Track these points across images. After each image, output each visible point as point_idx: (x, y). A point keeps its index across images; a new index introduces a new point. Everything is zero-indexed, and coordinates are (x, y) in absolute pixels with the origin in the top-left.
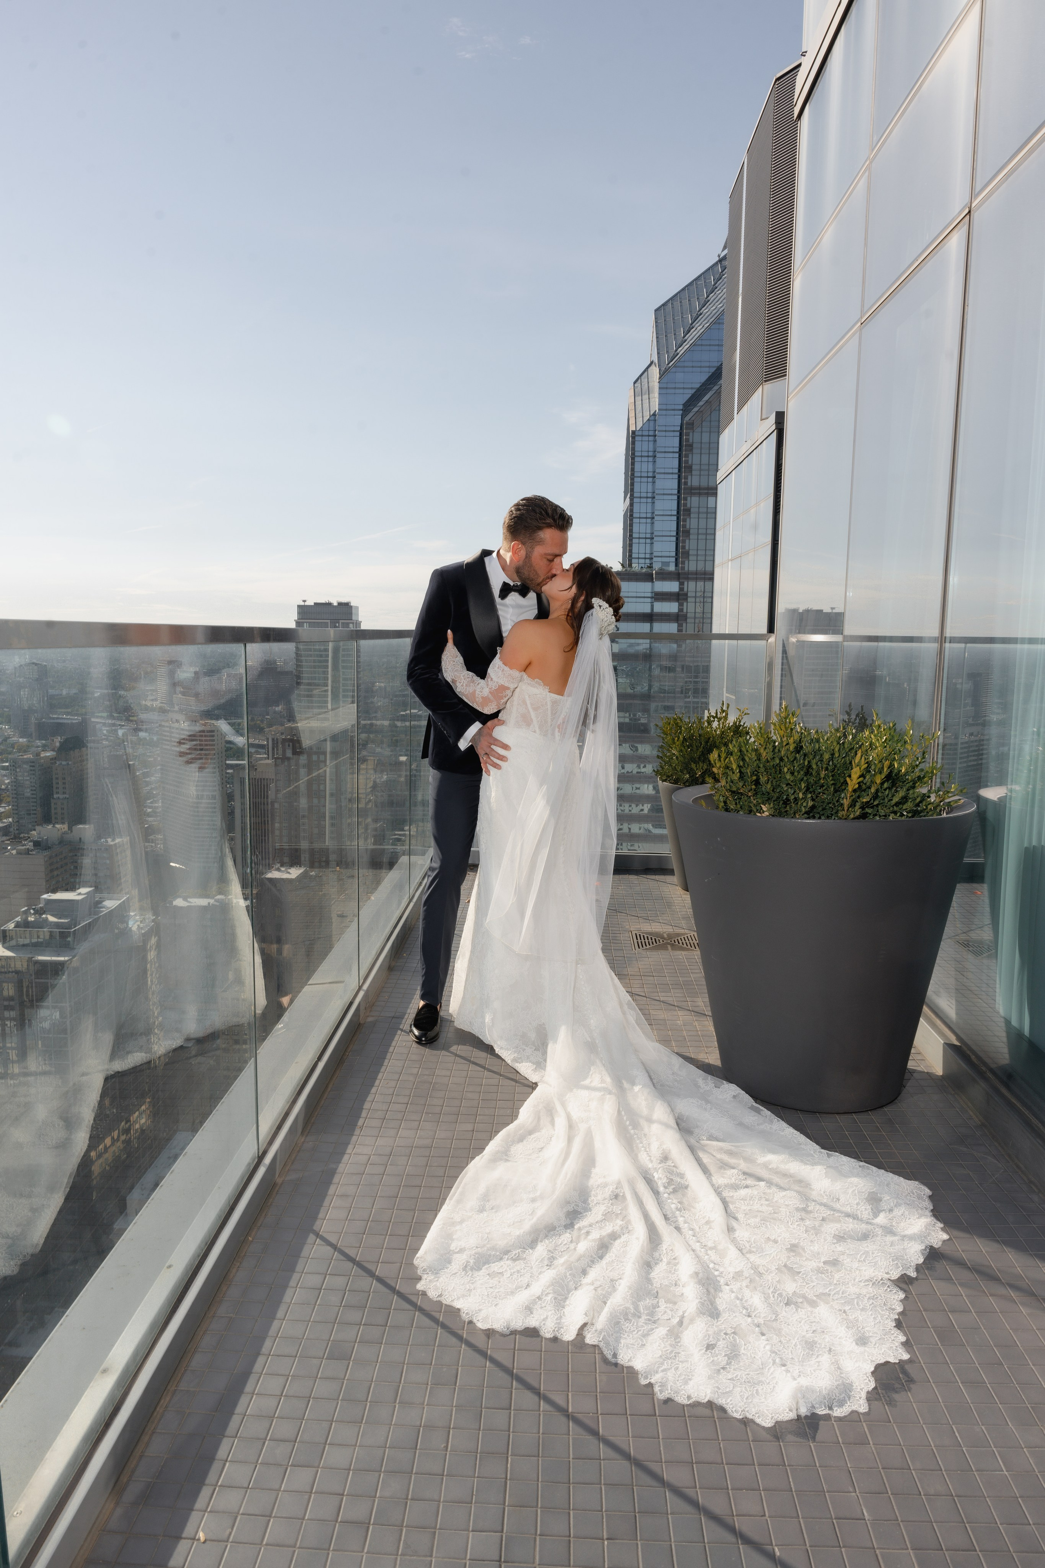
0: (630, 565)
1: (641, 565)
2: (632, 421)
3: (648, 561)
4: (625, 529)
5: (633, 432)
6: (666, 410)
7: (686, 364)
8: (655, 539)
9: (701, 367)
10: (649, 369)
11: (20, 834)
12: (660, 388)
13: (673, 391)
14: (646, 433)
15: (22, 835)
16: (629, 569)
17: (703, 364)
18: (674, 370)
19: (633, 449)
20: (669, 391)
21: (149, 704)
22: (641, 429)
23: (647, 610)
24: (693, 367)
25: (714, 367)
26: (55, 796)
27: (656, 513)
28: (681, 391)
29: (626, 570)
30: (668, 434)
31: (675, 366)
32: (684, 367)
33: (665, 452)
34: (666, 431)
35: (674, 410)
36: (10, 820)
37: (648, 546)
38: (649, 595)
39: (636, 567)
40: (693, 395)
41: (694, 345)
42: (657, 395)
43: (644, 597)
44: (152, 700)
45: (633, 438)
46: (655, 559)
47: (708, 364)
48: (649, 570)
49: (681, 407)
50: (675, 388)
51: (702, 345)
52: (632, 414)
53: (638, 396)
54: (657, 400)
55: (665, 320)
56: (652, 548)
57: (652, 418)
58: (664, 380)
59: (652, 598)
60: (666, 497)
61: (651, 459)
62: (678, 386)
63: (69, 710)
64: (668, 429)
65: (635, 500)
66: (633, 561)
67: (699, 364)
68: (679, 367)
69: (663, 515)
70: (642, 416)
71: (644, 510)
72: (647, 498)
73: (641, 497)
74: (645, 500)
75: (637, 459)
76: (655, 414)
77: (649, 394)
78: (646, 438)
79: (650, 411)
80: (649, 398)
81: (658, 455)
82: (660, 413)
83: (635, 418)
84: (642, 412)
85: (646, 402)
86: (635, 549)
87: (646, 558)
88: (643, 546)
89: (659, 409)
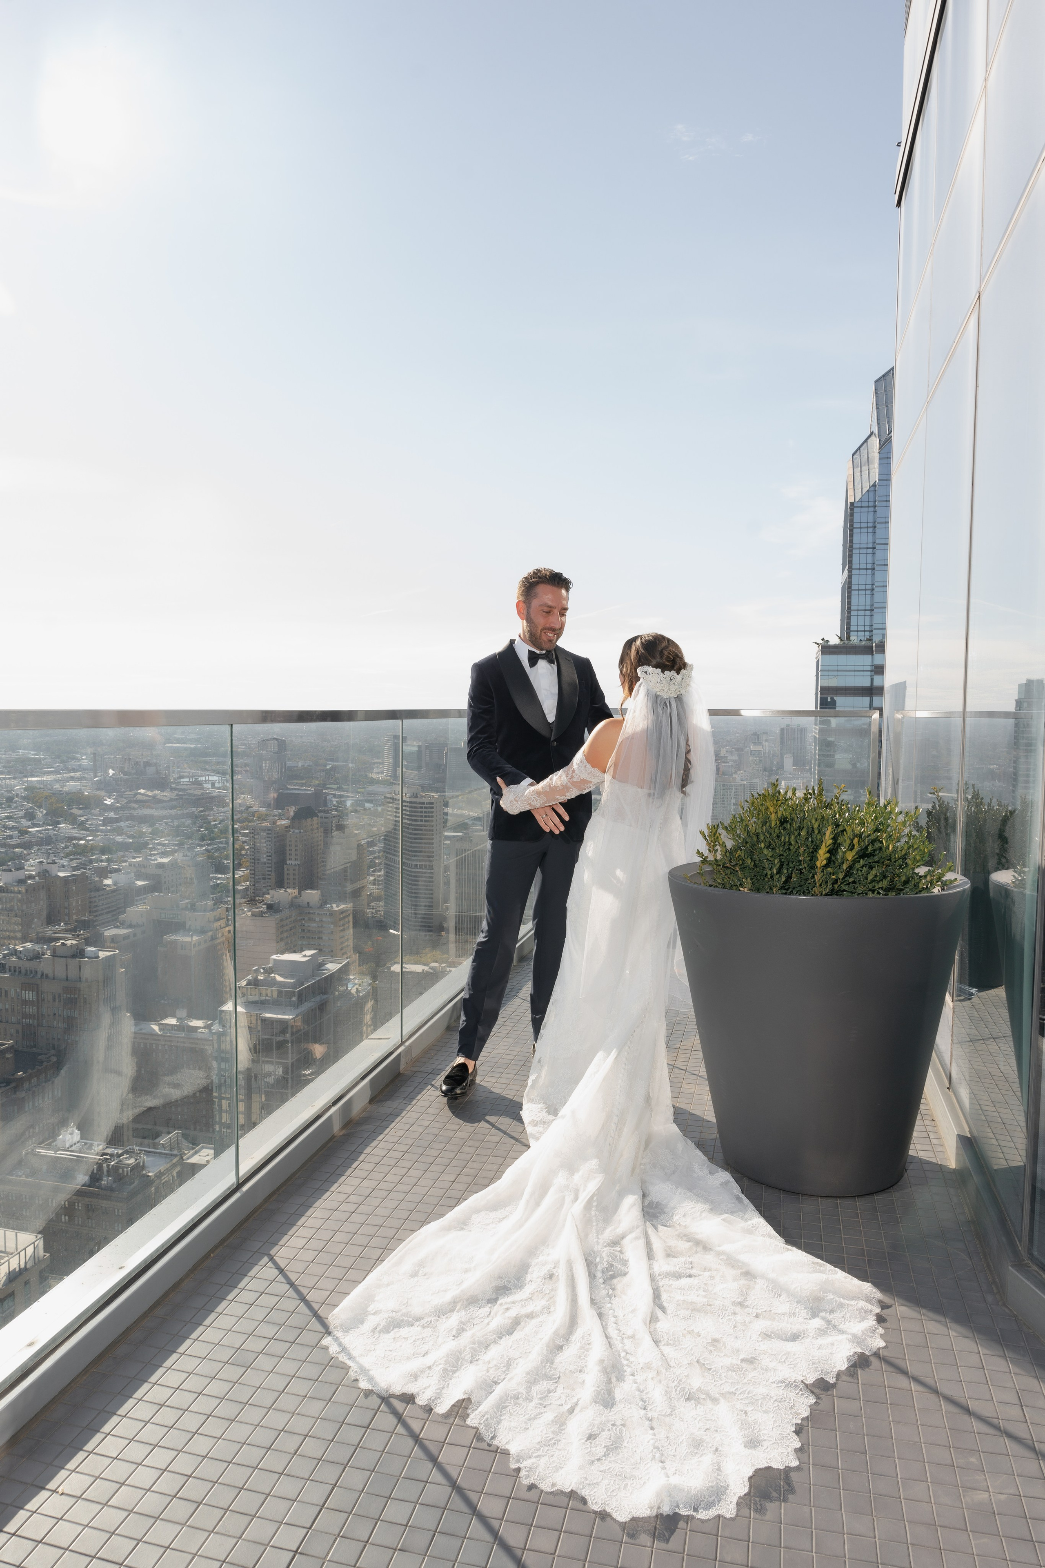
0: (848, 638)
1: (859, 638)
2: (851, 493)
3: (867, 634)
4: (843, 602)
5: (852, 504)
8: (875, 611)
10: (869, 440)
11: (255, 897)
12: (880, 459)
14: (867, 504)
15: (257, 898)
16: (847, 642)
19: (852, 521)
21: (375, 776)
22: (861, 501)
23: (866, 683)
26: (288, 862)
27: (876, 584)
29: (844, 643)
36: (248, 883)
37: (868, 618)
38: (869, 668)
39: (854, 640)
42: (877, 465)
43: (863, 671)
44: (378, 773)
45: (852, 509)
46: (875, 631)
48: (868, 642)
52: (851, 486)
53: (857, 467)
54: (877, 470)
55: (886, 391)
56: (871, 620)
57: (872, 489)
58: (885, 450)
59: (871, 671)
61: (870, 530)
63: (304, 781)
65: (854, 572)
66: (852, 634)
70: (862, 488)
71: (863, 581)
72: (867, 569)
73: (860, 569)
74: (864, 572)
75: (855, 530)
76: (874, 485)
77: (869, 465)
78: (865, 510)
79: (870, 482)
80: (869, 470)
81: (878, 525)
82: (880, 483)
83: (854, 490)
84: (861, 484)
85: (865, 473)
86: (854, 622)
87: (865, 631)
88: (862, 618)
89: (879, 480)
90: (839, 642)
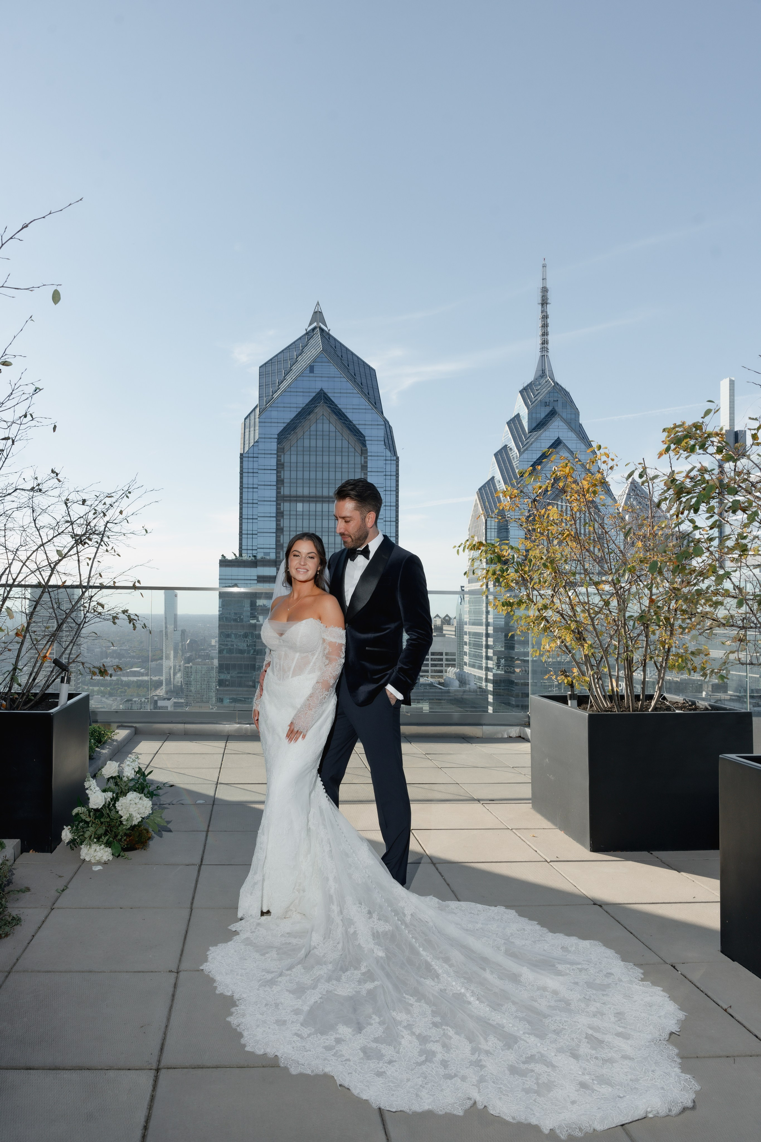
1: (249, 555)
3: (254, 552)
6: (265, 438)
7: (279, 405)
8: (259, 535)
9: (290, 407)
10: (254, 412)
12: (260, 425)
13: (269, 424)
14: (251, 455)
16: (239, 558)
17: (292, 405)
18: (270, 409)
20: (266, 424)
22: (248, 452)
24: (284, 407)
25: (300, 407)
27: (260, 515)
28: (276, 425)
30: (266, 456)
31: (271, 407)
32: (278, 407)
33: (265, 469)
34: (265, 454)
35: (271, 438)
37: (254, 540)
38: (256, 577)
39: (245, 557)
40: (285, 428)
41: (285, 391)
42: (257, 428)
45: (243, 459)
46: (259, 550)
47: (295, 405)
48: (254, 558)
49: (276, 436)
50: (271, 422)
51: (290, 392)
53: (247, 428)
54: (259, 431)
56: (256, 542)
57: (255, 444)
58: (263, 416)
59: (257, 580)
60: (265, 503)
61: (254, 475)
62: (273, 420)
64: (266, 452)
66: (243, 551)
67: (288, 405)
68: (273, 407)
69: (264, 517)
70: (249, 443)
71: (250, 513)
72: (253, 503)
73: (248, 503)
74: (251, 505)
75: (244, 474)
76: (257, 442)
77: (255, 427)
78: (251, 459)
79: (254, 439)
80: (255, 430)
81: (259, 471)
82: (260, 440)
83: (244, 444)
84: (249, 440)
85: (252, 433)
86: (244, 542)
87: (252, 550)
88: (250, 540)
89: (259, 438)
90: (234, 557)
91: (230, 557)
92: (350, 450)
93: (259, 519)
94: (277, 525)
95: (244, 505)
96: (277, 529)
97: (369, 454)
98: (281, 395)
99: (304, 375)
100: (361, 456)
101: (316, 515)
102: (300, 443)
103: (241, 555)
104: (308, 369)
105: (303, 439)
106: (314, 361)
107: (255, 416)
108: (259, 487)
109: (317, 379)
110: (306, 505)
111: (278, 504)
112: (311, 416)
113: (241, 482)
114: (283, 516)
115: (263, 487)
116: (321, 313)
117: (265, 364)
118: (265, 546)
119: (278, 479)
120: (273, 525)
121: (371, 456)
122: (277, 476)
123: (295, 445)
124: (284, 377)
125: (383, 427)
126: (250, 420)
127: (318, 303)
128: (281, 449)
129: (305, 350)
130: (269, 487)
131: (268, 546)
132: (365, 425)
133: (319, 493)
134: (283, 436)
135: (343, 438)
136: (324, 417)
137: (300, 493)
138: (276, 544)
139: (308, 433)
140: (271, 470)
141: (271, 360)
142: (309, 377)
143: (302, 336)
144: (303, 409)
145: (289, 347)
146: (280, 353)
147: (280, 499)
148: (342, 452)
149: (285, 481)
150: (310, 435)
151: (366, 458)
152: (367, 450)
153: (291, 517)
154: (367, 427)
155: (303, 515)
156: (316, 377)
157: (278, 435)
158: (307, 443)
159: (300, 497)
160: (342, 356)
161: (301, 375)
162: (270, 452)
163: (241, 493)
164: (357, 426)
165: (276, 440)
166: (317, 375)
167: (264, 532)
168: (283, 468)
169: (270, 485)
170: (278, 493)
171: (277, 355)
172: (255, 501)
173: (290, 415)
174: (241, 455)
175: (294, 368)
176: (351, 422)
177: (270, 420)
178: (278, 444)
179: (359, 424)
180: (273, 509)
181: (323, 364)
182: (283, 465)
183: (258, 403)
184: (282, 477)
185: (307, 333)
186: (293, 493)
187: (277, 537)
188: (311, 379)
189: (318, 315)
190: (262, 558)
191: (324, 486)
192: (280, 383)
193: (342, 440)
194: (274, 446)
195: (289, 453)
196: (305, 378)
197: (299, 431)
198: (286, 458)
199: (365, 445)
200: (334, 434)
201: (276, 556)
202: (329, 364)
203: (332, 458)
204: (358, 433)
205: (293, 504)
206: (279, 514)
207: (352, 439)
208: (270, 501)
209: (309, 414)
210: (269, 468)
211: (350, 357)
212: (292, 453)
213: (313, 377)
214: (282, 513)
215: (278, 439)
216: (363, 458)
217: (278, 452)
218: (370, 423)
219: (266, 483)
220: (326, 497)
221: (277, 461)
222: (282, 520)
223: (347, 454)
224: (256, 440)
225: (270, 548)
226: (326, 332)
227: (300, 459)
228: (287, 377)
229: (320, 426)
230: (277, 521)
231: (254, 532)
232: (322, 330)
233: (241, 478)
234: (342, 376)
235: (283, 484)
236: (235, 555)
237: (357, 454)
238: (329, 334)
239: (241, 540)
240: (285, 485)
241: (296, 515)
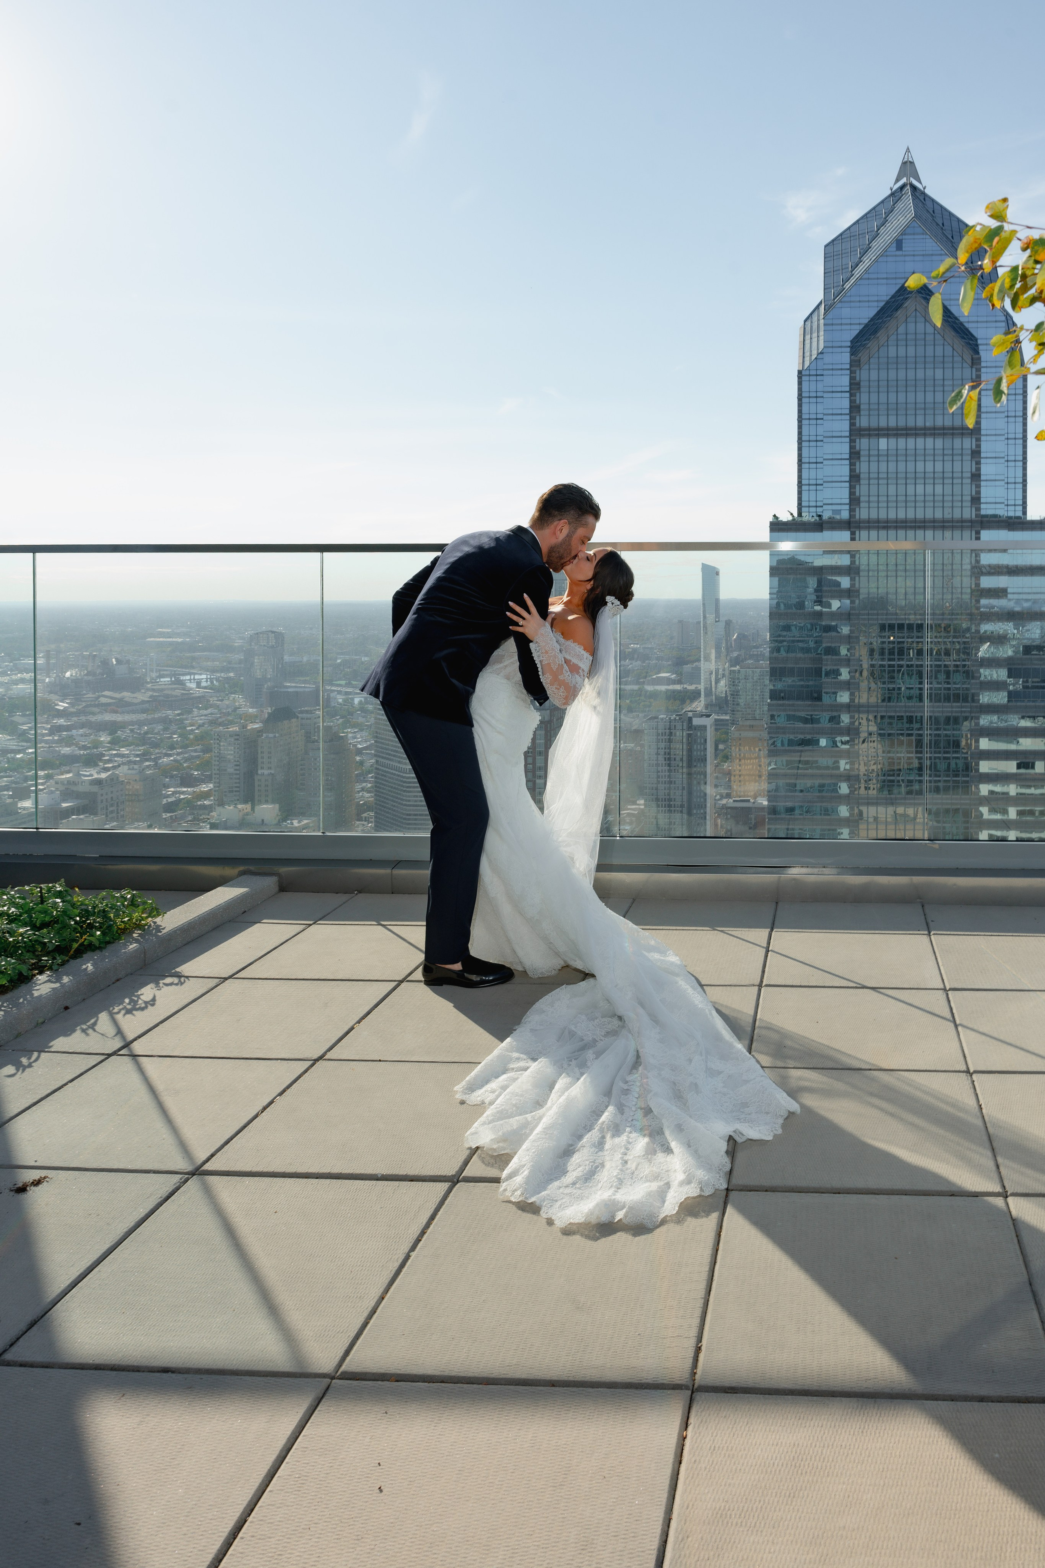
0: (803, 513)
1: (811, 514)
3: (819, 509)
5: (803, 371)
6: (832, 347)
7: (852, 299)
8: (826, 485)
9: (868, 301)
10: (816, 311)
12: (824, 325)
13: (839, 327)
14: (814, 373)
16: (799, 518)
17: (871, 298)
18: (840, 305)
19: (804, 390)
20: (835, 327)
22: (809, 369)
24: (860, 301)
25: (882, 303)
27: (826, 457)
28: (848, 327)
29: (796, 520)
30: (835, 372)
31: (840, 302)
32: (850, 302)
33: (833, 392)
34: (832, 369)
35: (841, 347)
37: (819, 493)
39: (807, 517)
40: (861, 331)
41: (861, 278)
42: (822, 333)
45: (803, 378)
46: (825, 507)
47: (876, 298)
48: (820, 519)
49: (849, 344)
50: (841, 324)
51: (869, 279)
53: (808, 335)
54: (825, 338)
55: (834, 256)
56: (822, 495)
57: (818, 357)
58: (830, 316)
60: (834, 440)
61: (818, 400)
62: (844, 321)
64: (835, 367)
66: (803, 509)
67: (866, 299)
68: (845, 302)
69: (832, 459)
70: (811, 355)
71: (813, 454)
72: (817, 441)
73: (809, 441)
74: (814, 444)
75: (804, 400)
76: (822, 353)
77: (818, 332)
78: (814, 378)
79: (818, 349)
80: (818, 337)
81: (825, 395)
82: (826, 350)
83: (803, 357)
84: (811, 351)
85: (815, 340)
86: (805, 497)
87: (816, 507)
88: (813, 493)
89: (824, 347)
90: (790, 518)
91: (785, 517)
92: (955, 359)
93: (825, 462)
94: (851, 470)
95: (804, 444)
96: (851, 476)
97: (983, 364)
98: (855, 284)
99: (888, 253)
100: (972, 367)
101: (906, 455)
102: (883, 351)
103: (800, 514)
104: (894, 245)
105: (888, 346)
106: (903, 233)
107: (818, 316)
108: (825, 417)
109: (907, 258)
110: (892, 441)
111: (852, 441)
112: (899, 312)
113: (800, 412)
114: (859, 458)
115: (830, 417)
116: (912, 163)
117: (833, 241)
118: (834, 501)
119: (852, 404)
120: (846, 471)
121: (986, 367)
122: (851, 401)
123: (876, 355)
124: (860, 258)
125: (1004, 324)
126: (812, 322)
127: (908, 149)
128: (855, 361)
129: (890, 218)
130: (839, 417)
131: (839, 501)
132: (977, 322)
133: (911, 423)
134: (858, 344)
135: (946, 343)
136: (918, 314)
137: (883, 423)
138: (850, 498)
139: (894, 337)
140: (842, 392)
141: (841, 235)
142: (896, 256)
143: (886, 198)
144: (887, 303)
145: (866, 214)
146: (854, 224)
147: (856, 432)
148: (943, 362)
149: (862, 407)
150: (897, 340)
151: (979, 370)
152: (980, 359)
153: (872, 459)
154: (980, 325)
155: (887, 455)
156: (905, 256)
157: (851, 341)
158: (892, 351)
159: (883, 429)
160: (943, 224)
161: (884, 254)
162: (839, 367)
163: (800, 427)
164: (966, 325)
165: (849, 349)
166: (906, 253)
167: (832, 482)
168: (859, 388)
169: (841, 414)
170: (852, 424)
171: (849, 228)
172: (819, 438)
173: (867, 313)
174: (800, 372)
175: (874, 244)
176: (956, 318)
177: (839, 322)
178: (851, 355)
179: (968, 322)
180: (846, 448)
181: (916, 237)
182: (859, 384)
183: (822, 297)
184: (858, 402)
185: (893, 194)
186: (874, 424)
187: (851, 487)
188: (898, 259)
189: (908, 167)
190: (830, 518)
191: (918, 412)
192: (854, 268)
193: (944, 345)
194: (845, 357)
195: (867, 367)
196: (889, 259)
197: (881, 334)
198: (863, 375)
199: (977, 352)
200: (932, 337)
201: (850, 515)
202: (924, 236)
203: (930, 373)
204: (967, 335)
205: (873, 441)
206: (854, 455)
207: (959, 344)
208: (841, 437)
209: (897, 310)
210: (839, 389)
211: (955, 224)
212: (871, 366)
213: (902, 255)
214: (858, 453)
215: (851, 347)
216: (974, 370)
217: (851, 366)
218: (985, 319)
219: (835, 412)
220: (921, 429)
221: (851, 378)
222: (858, 464)
223: (951, 365)
224: (820, 350)
225: (841, 504)
226: (920, 190)
227: (883, 375)
228: (865, 259)
229: (911, 327)
230: (851, 464)
231: (819, 482)
232: (914, 188)
233: (800, 405)
234: (943, 252)
235: (859, 411)
236: (792, 514)
237: (965, 365)
238: (923, 193)
239: (800, 493)
240: (862, 413)
241: (878, 455)
